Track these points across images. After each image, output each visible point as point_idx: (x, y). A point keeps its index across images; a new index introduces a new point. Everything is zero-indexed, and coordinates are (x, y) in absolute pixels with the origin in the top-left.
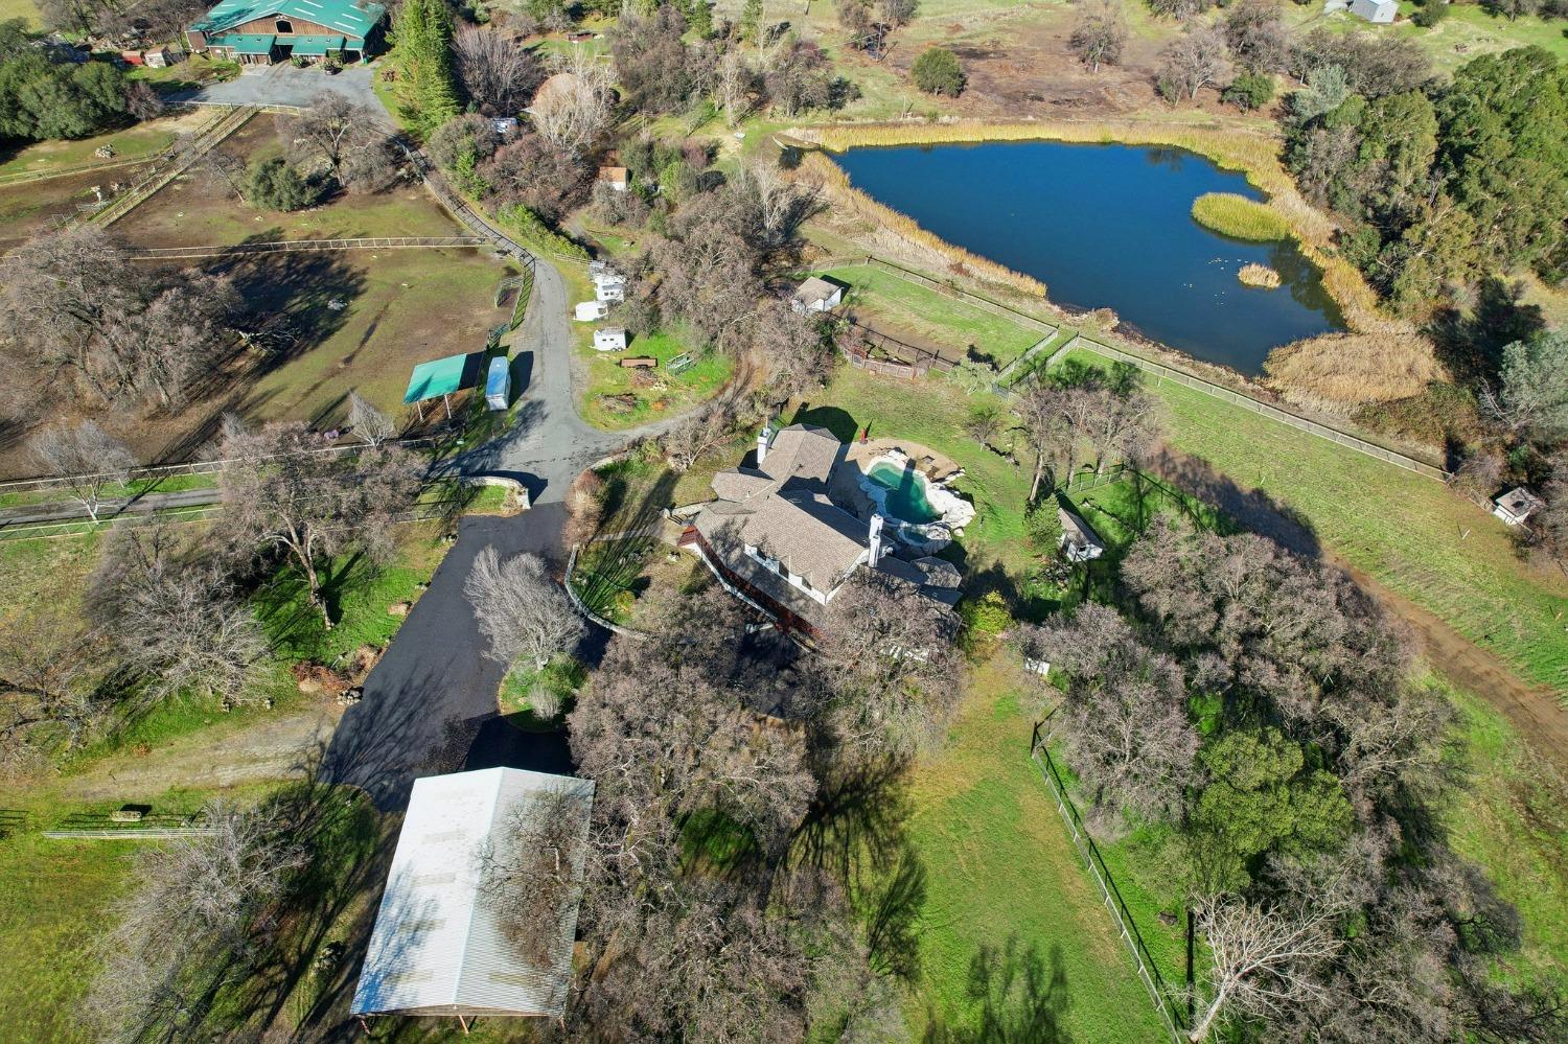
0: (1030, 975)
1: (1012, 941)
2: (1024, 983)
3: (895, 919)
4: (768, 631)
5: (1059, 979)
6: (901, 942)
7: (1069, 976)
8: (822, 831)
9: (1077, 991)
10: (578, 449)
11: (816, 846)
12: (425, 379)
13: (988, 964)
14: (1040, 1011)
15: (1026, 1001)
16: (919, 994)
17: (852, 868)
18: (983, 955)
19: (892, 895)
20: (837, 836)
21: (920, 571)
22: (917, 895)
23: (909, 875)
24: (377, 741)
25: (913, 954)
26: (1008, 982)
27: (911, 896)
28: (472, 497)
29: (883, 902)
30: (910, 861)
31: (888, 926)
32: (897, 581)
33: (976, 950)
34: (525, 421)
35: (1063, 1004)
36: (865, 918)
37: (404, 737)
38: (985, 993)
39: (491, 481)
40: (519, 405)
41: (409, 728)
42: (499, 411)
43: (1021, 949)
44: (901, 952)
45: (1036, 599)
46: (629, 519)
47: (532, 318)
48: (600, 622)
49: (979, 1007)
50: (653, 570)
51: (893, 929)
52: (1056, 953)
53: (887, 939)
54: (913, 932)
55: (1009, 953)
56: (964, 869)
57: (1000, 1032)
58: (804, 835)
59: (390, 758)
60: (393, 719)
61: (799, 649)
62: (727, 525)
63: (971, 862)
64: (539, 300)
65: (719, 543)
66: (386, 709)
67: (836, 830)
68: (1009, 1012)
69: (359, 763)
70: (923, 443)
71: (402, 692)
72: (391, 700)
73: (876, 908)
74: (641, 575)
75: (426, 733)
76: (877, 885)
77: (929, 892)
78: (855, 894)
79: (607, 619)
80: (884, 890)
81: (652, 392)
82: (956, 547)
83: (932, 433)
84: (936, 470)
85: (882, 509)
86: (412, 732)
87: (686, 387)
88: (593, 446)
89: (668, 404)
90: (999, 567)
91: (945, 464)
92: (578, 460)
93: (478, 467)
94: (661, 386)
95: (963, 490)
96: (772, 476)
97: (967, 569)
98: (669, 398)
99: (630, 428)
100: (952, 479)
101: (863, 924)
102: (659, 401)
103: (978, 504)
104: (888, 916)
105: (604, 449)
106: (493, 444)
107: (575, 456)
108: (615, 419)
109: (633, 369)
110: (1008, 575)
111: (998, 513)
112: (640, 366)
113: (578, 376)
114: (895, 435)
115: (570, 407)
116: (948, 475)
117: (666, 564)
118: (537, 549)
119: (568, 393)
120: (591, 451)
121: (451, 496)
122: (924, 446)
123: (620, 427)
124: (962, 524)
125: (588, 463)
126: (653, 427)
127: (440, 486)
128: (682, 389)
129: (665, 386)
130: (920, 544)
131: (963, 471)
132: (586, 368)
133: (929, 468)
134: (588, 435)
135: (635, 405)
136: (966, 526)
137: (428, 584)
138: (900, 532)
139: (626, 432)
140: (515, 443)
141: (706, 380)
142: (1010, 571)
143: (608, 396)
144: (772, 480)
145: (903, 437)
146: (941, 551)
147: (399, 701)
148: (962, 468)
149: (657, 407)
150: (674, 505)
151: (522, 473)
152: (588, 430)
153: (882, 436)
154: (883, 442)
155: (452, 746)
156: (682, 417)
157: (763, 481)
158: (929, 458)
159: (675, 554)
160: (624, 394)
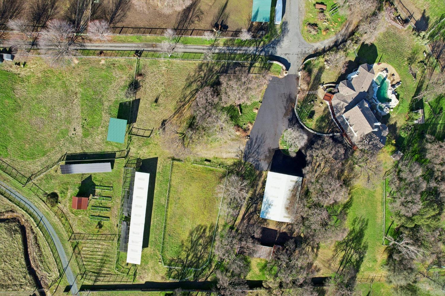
1: (362, 216)
2: (361, 224)
3: (345, 209)
6: (345, 213)
7: (368, 224)
10: (300, 50)
14: (362, 229)
15: (360, 227)
18: (356, 218)
19: (346, 204)
22: (351, 205)
23: (350, 201)
24: (253, 152)
25: (347, 216)
26: (359, 223)
28: (271, 67)
30: (351, 198)
34: (283, 32)
35: (366, 229)
38: (354, 224)
39: (275, 62)
43: (363, 218)
44: (345, 215)
45: (400, 136)
46: (309, 87)
50: (315, 108)
51: (345, 211)
52: (368, 220)
53: (343, 212)
54: (348, 212)
55: (360, 219)
56: (361, 201)
57: (355, 231)
59: (255, 157)
60: (255, 146)
62: (338, 104)
63: (363, 200)
66: (254, 144)
68: (357, 228)
69: (250, 157)
71: (256, 139)
72: (254, 141)
73: (343, 206)
74: (312, 109)
76: (344, 202)
77: (353, 205)
78: (340, 203)
81: (323, 25)
82: (389, 115)
83: (398, 62)
84: (394, 80)
85: (375, 94)
86: (259, 151)
87: (333, 24)
88: (304, 50)
89: (327, 32)
90: (396, 123)
91: (397, 78)
92: (300, 55)
93: (270, 53)
94: (326, 22)
95: (398, 93)
96: (355, 89)
97: (388, 122)
98: (328, 29)
99: (315, 42)
100: (397, 87)
101: (340, 209)
102: (325, 30)
103: (400, 99)
104: (345, 208)
105: (307, 52)
106: (273, 42)
107: (299, 53)
108: (311, 37)
109: (318, 10)
110: (397, 126)
111: (404, 103)
112: (321, 9)
113: (301, 9)
114: (388, 63)
115: (298, 27)
116: (396, 84)
117: (319, 106)
118: (288, 94)
119: (298, 19)
120: (303, 52)
121: (264, 65)
122: (394, 69)
123: (312, 42)
124: (394, 107)
125: (302, 57)
126: (322, 44)
127: (260, 59)
128: (332, 25)
129: (327, 22)
130: (381, 112)
131: (401, 83)
132: (304, 5)
133: (392, 79)
134: (303, 43)
135: (318, 31)
136: (394, 108)
137: (261, 102)
138: (378, 106)
139: (314, 44)
140: (280, 43)
141: (340, 21)
142: (398, 125)
143: (309, 24)
144: (355, 91)
145: (390, 64)
146: (385, 115)
147: (256, 141)
148: (401, 81)
149: (324, 33)
150: (324, 82)
151: (284, 59)
152: (303, 41)
153: (384, 62)
154: (383, 65)
155: (270, 155)
156: (330, 40)
157: (352, 91)
158: (393, 75)
159: (322, 103)
160: (314, 24)
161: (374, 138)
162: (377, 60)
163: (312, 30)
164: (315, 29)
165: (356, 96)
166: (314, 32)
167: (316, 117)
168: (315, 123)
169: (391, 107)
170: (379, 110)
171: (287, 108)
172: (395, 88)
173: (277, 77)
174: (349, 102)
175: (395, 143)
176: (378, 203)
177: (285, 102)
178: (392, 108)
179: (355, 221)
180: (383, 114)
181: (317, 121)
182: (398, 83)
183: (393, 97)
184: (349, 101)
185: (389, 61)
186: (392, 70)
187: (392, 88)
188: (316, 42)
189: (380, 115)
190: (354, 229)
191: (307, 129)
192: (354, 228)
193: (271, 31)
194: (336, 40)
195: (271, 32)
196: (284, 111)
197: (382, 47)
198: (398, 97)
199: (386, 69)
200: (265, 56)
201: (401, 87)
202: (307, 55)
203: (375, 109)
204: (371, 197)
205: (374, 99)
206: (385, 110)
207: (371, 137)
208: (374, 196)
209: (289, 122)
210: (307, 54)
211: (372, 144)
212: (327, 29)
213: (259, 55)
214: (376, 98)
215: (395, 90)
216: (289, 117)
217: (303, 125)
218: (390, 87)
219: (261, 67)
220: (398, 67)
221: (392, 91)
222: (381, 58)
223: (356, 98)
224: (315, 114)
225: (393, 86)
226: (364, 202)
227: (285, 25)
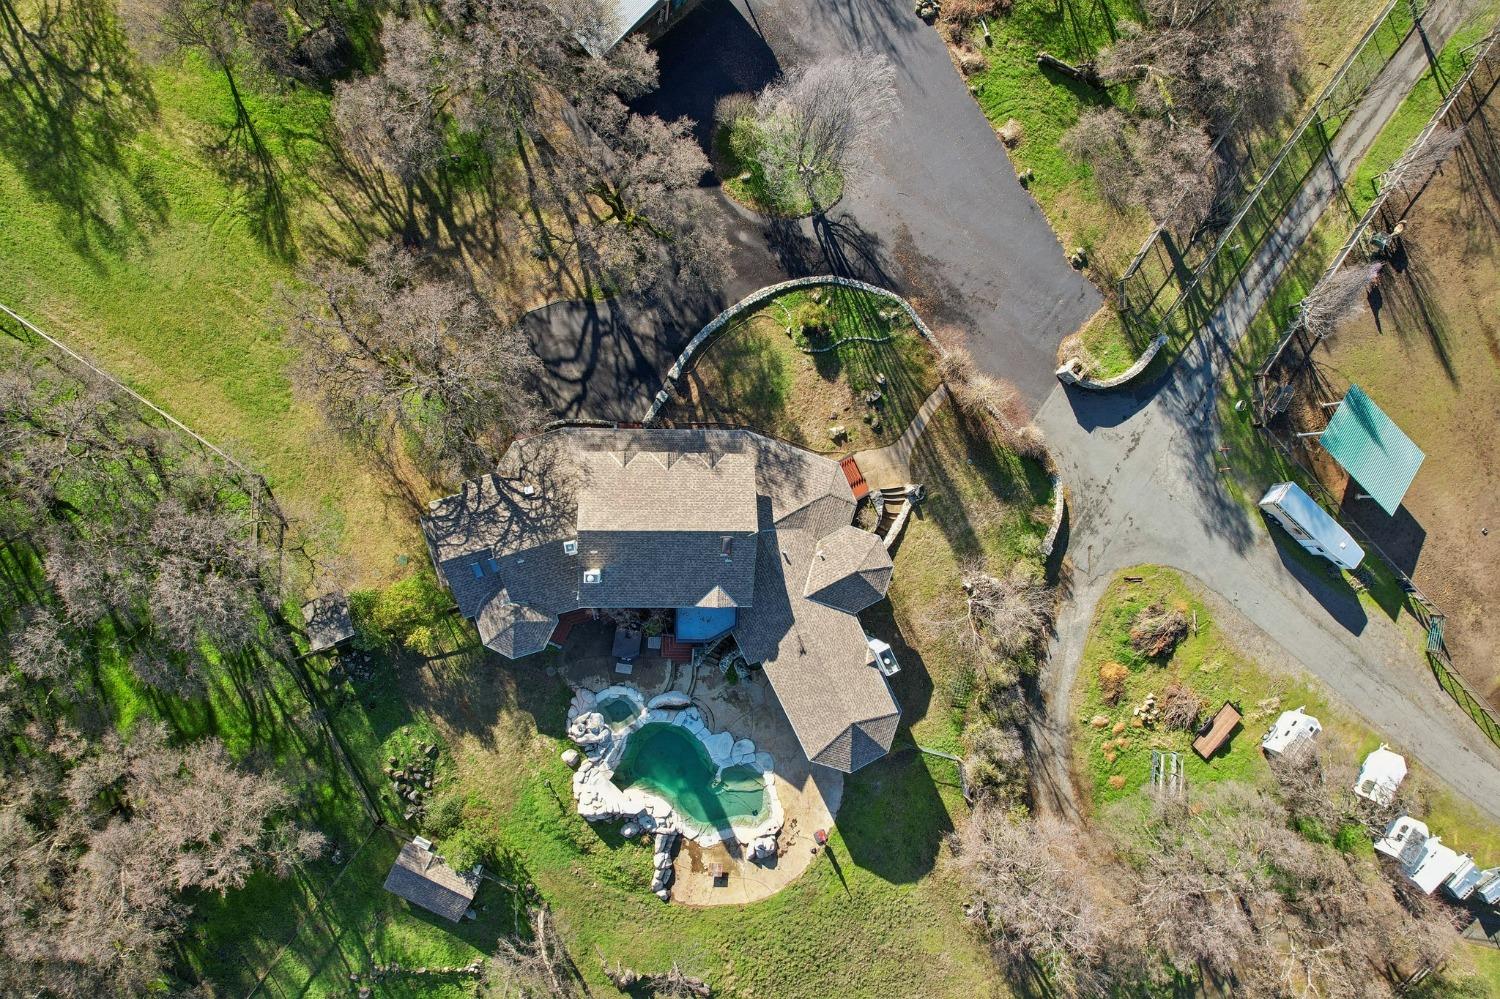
0: (109, 230)
1: (148, 253)
2: (111, 221)
3: (262, 191)
4: (644, 410)
5: (82, 247)
6: (241, 175)
7: (76, 258)
8: (392, 225)
9: (58, 248)
10: (1115, 512)
11: (382, 204)
12: (1382, 437)
13: (154, 215)
14: (78, 204)
15: (98, 205)
16: (190, 142)
17: (335, 209)
18: (163, 219)
19: (281, 213)
20: (373, 229)
21: (533, 606)
22: (259, 231)
23: (282, 245)
25: (222, 173)
26: (126, 213)
27: (265, 226)
28: (1130, 336)
29: (285, 201)
30: (291, 258)
31: (263, 181)
32: (527, 545)
33: (173, 218)
34: (1220, 503)
35: (64, 227)
36: (287, 172)
37: (836, 10)
38: (137, 185)
39: (1136, 368)
40: (1256, 525)
41: (843, 21)
42: (1264, 493)
43: (136, 252)
44: (233, 166)
45: (407, 719)
46: (940, 446)
47: (1438, 704)
48: (814, 279)
49: (133, 168)
50: (838, 395)
51: (256, 182)
52: (102, 271)
53: (254, 168)
54: (237, 192)
55: (143, 239)
56: (237, 292)
57: (100, 160)
58: (403, 207)
60: (866, 17)
61: (593, 414)
62: (800, 486)
63: (237, 303)
64: (1470, 745)
65: (784, 456)
66: (884, 21)
67: (381, 236)
68: (105, 185)
70: (754, 909)
71: (893, 48)
72: (892, 32)
73: (286, 189)
74: (843, 377)
75: (821, 29)
76: (301, 213)
77: (250, 242)
78: (313, 187)
79: (811, 287)
80: (293, 211)
81: (1147, 688)
82: (556, 728)
83: (762, 944)
84: (697, 866)
85: (696, 729)
86: (835, 19)
87: (1120, 740)
88: (1106, 532)
89: (1105, 689)
90: (488, 741)
91: (695, 889)
92: (1094, 494)
93: (1178, 384)
94: (1148, 711)
95: (628, 846)
96: (819, 607)
97: (521, 706)
98: (1114, 701)
99: (1101, 602)
100: (659, 859)
101: (284, 165)
102: (1119, 682)
103: (588, 835)
104: (270, 190)
105: (1087, 539)
106: (1208, 434)
107: (1105, 498)
108: (1132, 600)
109: (1210, 713)
110: (469, 736)
111: (558, 845)
112: (1210, 726)
113: (1257, 641)
114: (795, 887)
115: (1201, 574)
116: (672, 868)
117: (835, 418)
118: (980, 322)
119: (1232, 597)
120: (1097, 521)
121: (1152, 319)
122: (745, 901)
123: (1112, 592)
124: (578, 776)
125: (1079, 500)
126: (1077, 629)
127: (1181, 325)
128: (1118, 733)
129: (1143, 716)
130: (601, 697)
131: (662, 893)
132: (1265, 663)
133: (706, 860)
134: (1130, 546)
135: (1137, 646)
136: (570, 777)
137: (1024, 182)
138: (636, 698)
139: (1097, 591)
140: (1186, 455)
141: (1112, 778)
142: (470, 745)
143: (1182, 632)
144: (812, 597)
145: (782, 893)
146: (569, 706)
147: (885, 38)
148: (667, 900)
149: (1111, 670)
150: (920, 517)
151: (1125, 418)
152: (1137, 556)
153: (811, 871)
154: (799, 860)
155: (787, 38)
156: (1066, 682)
157: (820, 584)
158: (722, 881)
159: (840, 439)
160: (1170, 656)
161: (520, 537)
162: (840, 848)
163: (1163, 622)
164: (1155, 637)
165: (789, 584)
166: (1146, 624)
167: (797, 368)
168: (775, 345)
169: (586, 763)
170: (614, 692)
171: (927, 269)
172: (658, 844)
173: (1075, 329)
174: (780, 534)
175: (411, 639)
176: (157, 372)
177: (956, 280)
178: (575, 766)
179: (154, 200)
180: (583, 698)
181: (776, 366)
182: (669, 879)
183: (633, 800)
184: (785, 539)
185: (801, 894)
186: (751, 887)
187: (672, 829)
188: (1099, 609)
189: (587, 682)
190: (114, 161)
191: (780, 286)
192: (123, 170)
193: (1252, 465)
194: (1049, 708)
195: (1246, 458)
196: (925, 249)
197: (878, 910)
198: (610, 828)
199: (767, 859)
200: (1179, 357)
201: (638, 883)
202: (1073, 530)
203: (631, 678)
204: (219, 353)
205: (684, 707)
206: (596, 719)
207: (534, 530)
208: (206, 378)
209: (864, 234)
210: (1078, 534)
211: (492, 511)
212: (1116, 698)
213: (1197, 336)
214: (678, 720)
215: (652, 843)
216: (886, 252)
217: (803, 281)
218: (679, 824)
219: (1151, 303)
220: (738, 927)
221: (658, 821)
222: (839, 870)
223: (780, 576)
224: (814, 372)
225: (675, 844)
226: (219, 305)
227: (1238, 533)
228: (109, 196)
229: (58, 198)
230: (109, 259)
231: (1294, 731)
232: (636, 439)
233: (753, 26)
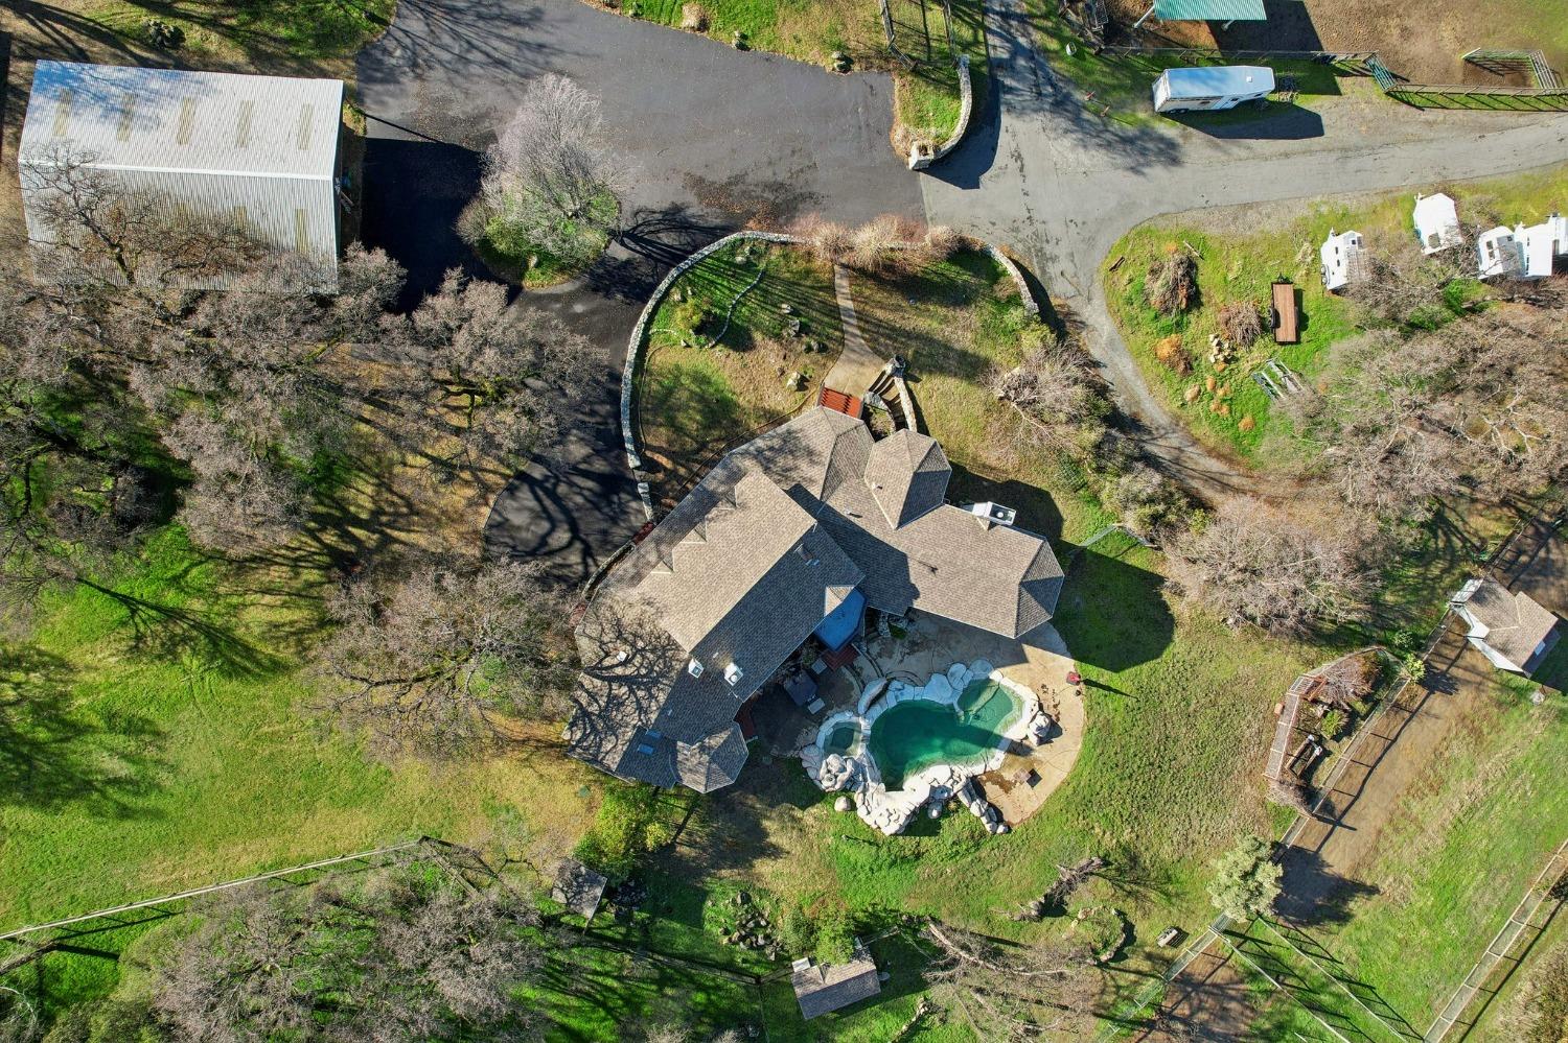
0: (129, 781)
1: (173, 769)
2: (123, 773)
3: (203, 640)
4: (641, 512)
5: (125, 813)
6: (175, 645)
7: (128, 825)
8: (319, 568)
9: (110, 830)
10: (1055, 229)
11: (297, 559)
13: (147, 738)
14: (88, 786)
15: (101, 772)
16: (113, 660)
17: (268, 599)
18: (157, 734)
19: (234, 642)
20: (311, 585)
21: (710, 733)
22: (232, 671)
23: (259, 664)
24: (462, 30)
25: (160, 657)
26: (124, 756)
27: (233, 663)
28: (938, 83)
29: (226, 631)
30: (277, 667)
31: (195, 633)
32: (662, 697)
33: (164, 726)
34: (1126, 141)
35: (96, 812)
36: (205, 608)
37: (468, 62)
38: (112, 729)
39: (965, 105)
40: (1169, 130)
41: (482, 65)
42: (1152, 98)
43: (164, 777)
44: (163, 644)
45: (704, 895)
46: (880, 314)
47: (1430, 124)
48: (663, 286)
49: (95, 720)
50: (768, 353)
51: (191, 639)
52: (157, 815)
53: (179, 631)
54: (186, 659)
55: (158, 762)
56: (266, 729)
57: (67, 739)
58: (314, 546)
59: (433, 50)
60: (496, 43)
61: (607, 553)
62: (810, 453)
63: (273, 737)
64: (1482, 131)
65: (776, 443)
66: (512, 32)
67: (321, 584)
68: (90, 752)
69: (427, 15)
70: (1075, 775)
71: (541, 46)
72: (527, 34)
73: (219, 622)
74: (758, 336)
75: (474, 88)
76: (247, 627)
77: (233, 685)
78: (235, 600)
79: (667, 293)
80: (240, 632)
81: (1204, 334)
82: (813, 795)
83: (1105, 792)
84: (1006, 787)
85: (911, 694)
86: (475, 69)
87: (1220, 392)
88: (1061, 251)
89: (1173, 367)
90: (775, 852)
91: (1021, 803)
92: (1027, 231)
93: (1008, 82)
94: (1220, 351)
95: (945, 822)
96: (913, 526)
97: (772, 806)
98: (1189, 367)
99: (1109, 306)
100: (975, 809)
101: (197, 605)
102: (1179, 350)
103: (909, 843)
104: (208, 635)
105: (1053, 270)
106: (1068, 96)
107: (1038, 225)
108: (1131, 281)
109: (1267, 304)
110: (757, 863)
111: (895, 871)
112: (1276, 315)
113: (1252, 215)
114: (1090, 730)
115: (1163, 209)
116: (990, 805)
117: (783, 373)
118: (816, 189)
119: (1202, 202)
120: (1049, 249)
121: (940, 52)
122: (1065, 775)
123: (1110, 289)
124: (861, 812)
125: (1020, 246)
126: (1111, 343)
127: (966, 33)
128: (1214, 388)
129: (1220, 357)
130: (821, 742)
131: (1001, 829)
132: (1272, 227)
133: (1008, 776)
134: (1090, 241)
135: (1167, 311)
136: (856, 818)
137: (742, 47)
138: (846, 717)
139: (1099, 301)
140: (1066, 131)
141: (1241, 425)
142: (764, 867)
143: (1191, 267)
144: (901, 524)
145: (1084, 744)
146: (805, 771)
147: (528, 45)
148: (1009, 829)
149: (1165, 348)
150: (917, 380)
151: (994, 150)
152: (1103, 242)
153: (1090, 710)
154: (1073, 711)
155: (454, 122)
156: (1140, 389)
157: (897, 508)
158: (1034, 779)
159: (802, 384)
160: (1198, 293)
161: (651, 696)
162: (1094, 672)
163: (1170, 273)
164: (1174, 291)
165: (875, 532)
166: (1157, 288)
167: (718, 364)
168: (686, 365)
169: (858, 798)
170: (826, 729)
171: (736, 190)
172: (964, 800)
173: (891, 119)
174: (831, 503)
175: (650, 843)
176: (273, 842)
177: (767, 175)
178: (852, 806)
179: (136, 728)
180: (809, 756)
181: (701, 379)
182: (996, 815)
183: (916, 788)
184: (839, 503)
185: (1099, 733)
186: (1059, 762)
187: (964, 779)
188: (1113, 312)
189: (800, 741)
190: (78, 730)
191: (644, 317)
192: (89, 729)
193: (1121, 87)
194: (1146, 421)
195: (1114, 88)
196: (720, 176)
197: (1164, 686)
198: (920, 823)
199: (1051, 732)
200: (989, 61)
201: (977, 838)
202: (1037, 273)
203: (828, 707)
204: (300, 785)
205: (886, 689)
206: (833, 761)
207: (655, 682)
208: (310, 809)
209: (665, 213)
210: (1044, 272)
211: (611, 698)
212: (1188, 364)
213: (987, 30)
214: (890, 701)
215: (959, 802)
216: (695, 209)
217: (656, 295)
218: (964, 771)
219: (928, 39)
220: (1079, 800)
221: (948, 785)
222: (1108, 689)
223: (863, 533)
224: (734, 355)
225: (975, 787)
226: (265, 750)
227: (1161, 150)
228: (103, 758)
229: (69, 796)
230: (152, 801)
231: (1341, 256)
232: (658, 542)
233: (420, 139)
